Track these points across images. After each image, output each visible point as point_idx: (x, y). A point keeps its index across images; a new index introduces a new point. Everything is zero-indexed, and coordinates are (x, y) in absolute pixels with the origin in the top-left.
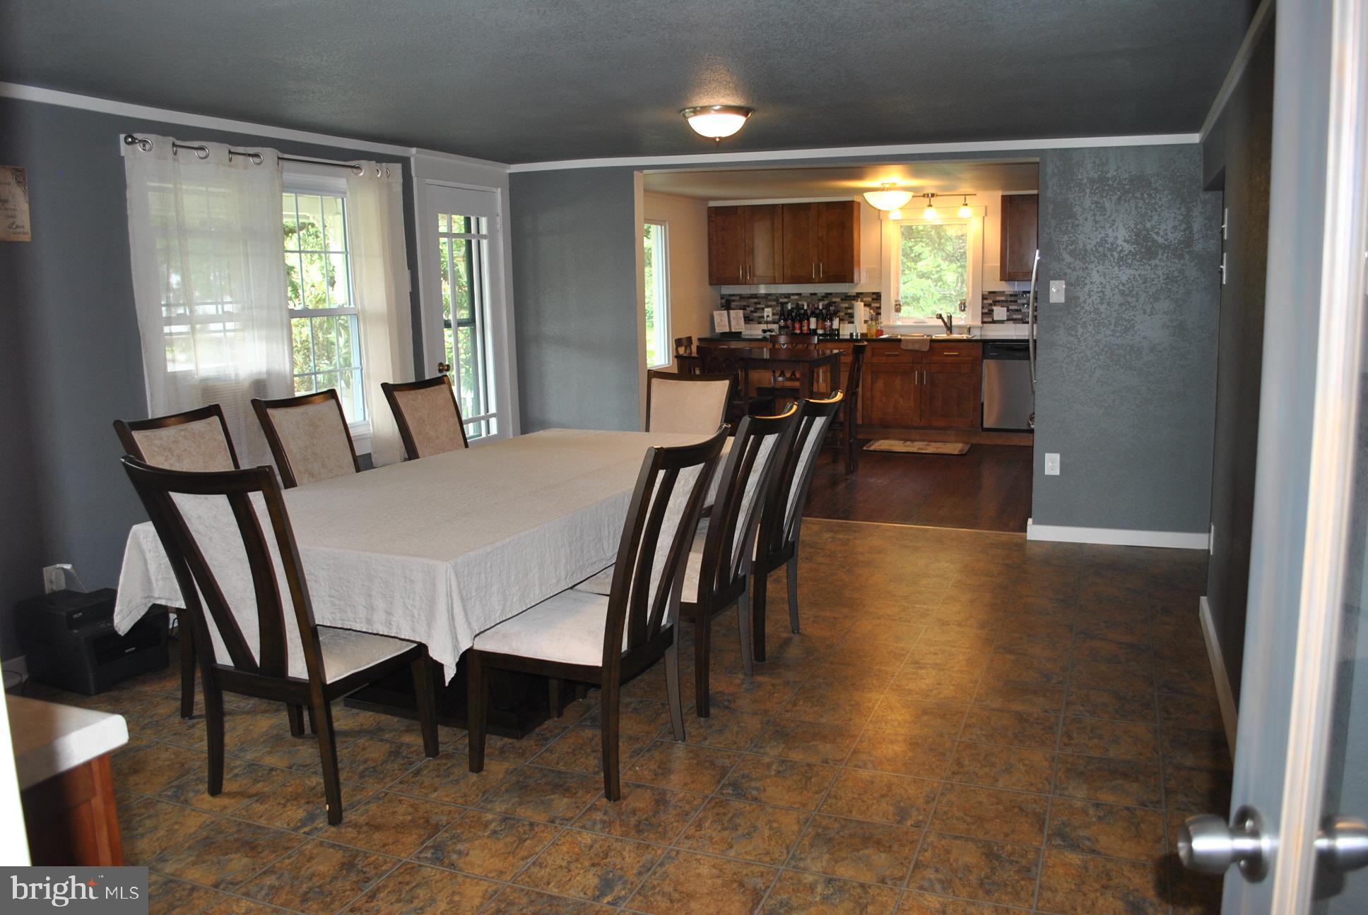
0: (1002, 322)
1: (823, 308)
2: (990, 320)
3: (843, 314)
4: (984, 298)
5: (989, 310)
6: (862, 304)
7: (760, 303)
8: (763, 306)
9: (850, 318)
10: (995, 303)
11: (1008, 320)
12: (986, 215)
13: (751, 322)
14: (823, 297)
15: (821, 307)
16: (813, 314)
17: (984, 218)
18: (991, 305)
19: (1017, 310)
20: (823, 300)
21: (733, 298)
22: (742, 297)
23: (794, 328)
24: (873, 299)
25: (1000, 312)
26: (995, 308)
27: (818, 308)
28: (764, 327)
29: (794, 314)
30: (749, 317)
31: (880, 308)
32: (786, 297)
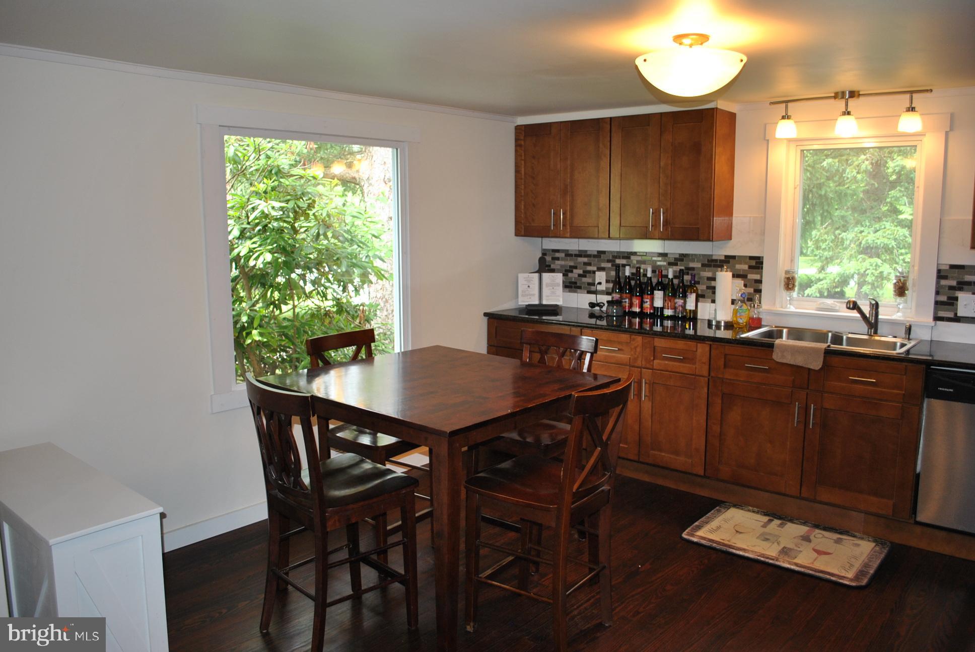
0: (972, 320)
1: (675, 277)
2: (951, 315)
3: (704, 287)
4: (941, 276)
5: (949, 298)
6: (730, 274)
7: (589, 264)
8: (595, 268)
9: (710, 293)
10: (961, 286)
12: (951, 128)
13: (578, 290)
14: (676, 259)
15: (670, 276)
16: (662, 286)
17: (946, 133)
18: (953, 288)
20: (676, 264)
21: (557, 255)
22: (568, 254)
23: (631, 305)
24: (750, 267)
25: (970, 304)
26: (960, 295)
27: (667, 276)
28: (592, 298)
29: (633, 283)
30: (576, 283)
31: (760, 282)
32: (624, 258)
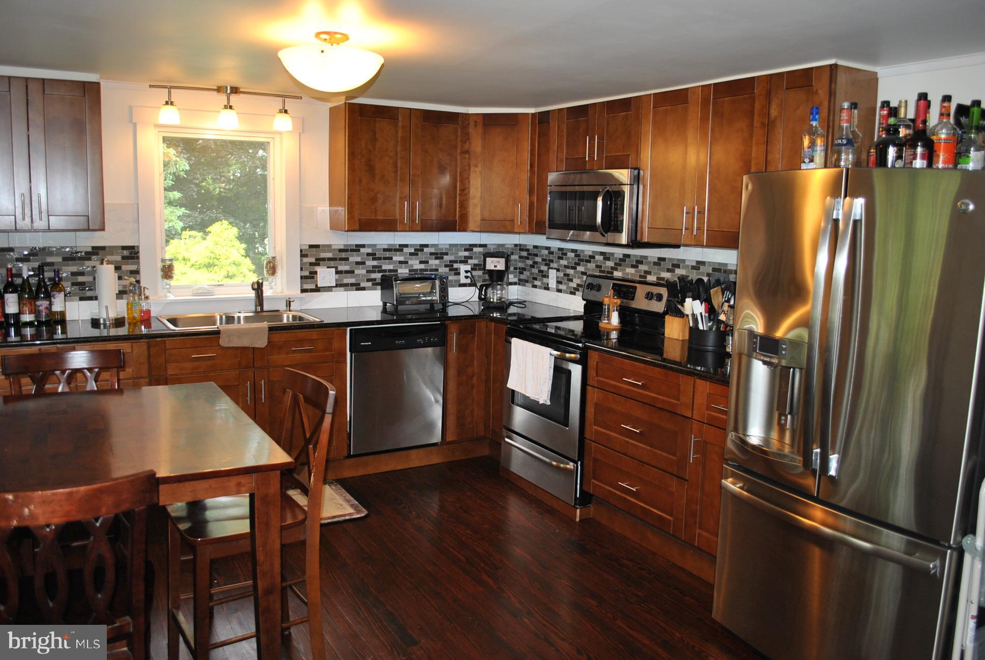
0: (329, 289)
2: (313, 286)
3: (72, 284)
4: (303, 255)
5: (311, 273)
9: (86, 291)
10: (318, 262)
11: (337, 286)
12: (303, 132)
14: (27, 254)
15: (25, 275)
16: (11, 287)
17: (300, 133)
18: (311, 264)
19: (347, 272)
20: (30, 261)
24: (124, 258)
25: (326, 276)
26: (319, 269)
27: (19, 276)
31: (137, 272)
